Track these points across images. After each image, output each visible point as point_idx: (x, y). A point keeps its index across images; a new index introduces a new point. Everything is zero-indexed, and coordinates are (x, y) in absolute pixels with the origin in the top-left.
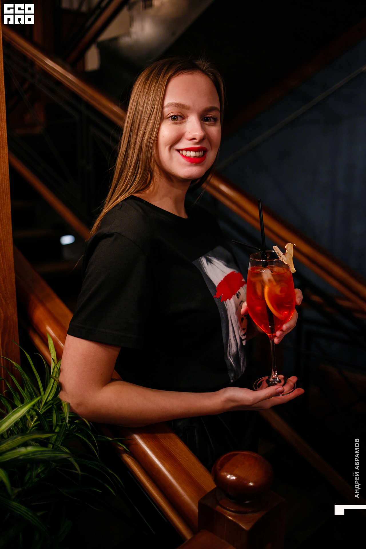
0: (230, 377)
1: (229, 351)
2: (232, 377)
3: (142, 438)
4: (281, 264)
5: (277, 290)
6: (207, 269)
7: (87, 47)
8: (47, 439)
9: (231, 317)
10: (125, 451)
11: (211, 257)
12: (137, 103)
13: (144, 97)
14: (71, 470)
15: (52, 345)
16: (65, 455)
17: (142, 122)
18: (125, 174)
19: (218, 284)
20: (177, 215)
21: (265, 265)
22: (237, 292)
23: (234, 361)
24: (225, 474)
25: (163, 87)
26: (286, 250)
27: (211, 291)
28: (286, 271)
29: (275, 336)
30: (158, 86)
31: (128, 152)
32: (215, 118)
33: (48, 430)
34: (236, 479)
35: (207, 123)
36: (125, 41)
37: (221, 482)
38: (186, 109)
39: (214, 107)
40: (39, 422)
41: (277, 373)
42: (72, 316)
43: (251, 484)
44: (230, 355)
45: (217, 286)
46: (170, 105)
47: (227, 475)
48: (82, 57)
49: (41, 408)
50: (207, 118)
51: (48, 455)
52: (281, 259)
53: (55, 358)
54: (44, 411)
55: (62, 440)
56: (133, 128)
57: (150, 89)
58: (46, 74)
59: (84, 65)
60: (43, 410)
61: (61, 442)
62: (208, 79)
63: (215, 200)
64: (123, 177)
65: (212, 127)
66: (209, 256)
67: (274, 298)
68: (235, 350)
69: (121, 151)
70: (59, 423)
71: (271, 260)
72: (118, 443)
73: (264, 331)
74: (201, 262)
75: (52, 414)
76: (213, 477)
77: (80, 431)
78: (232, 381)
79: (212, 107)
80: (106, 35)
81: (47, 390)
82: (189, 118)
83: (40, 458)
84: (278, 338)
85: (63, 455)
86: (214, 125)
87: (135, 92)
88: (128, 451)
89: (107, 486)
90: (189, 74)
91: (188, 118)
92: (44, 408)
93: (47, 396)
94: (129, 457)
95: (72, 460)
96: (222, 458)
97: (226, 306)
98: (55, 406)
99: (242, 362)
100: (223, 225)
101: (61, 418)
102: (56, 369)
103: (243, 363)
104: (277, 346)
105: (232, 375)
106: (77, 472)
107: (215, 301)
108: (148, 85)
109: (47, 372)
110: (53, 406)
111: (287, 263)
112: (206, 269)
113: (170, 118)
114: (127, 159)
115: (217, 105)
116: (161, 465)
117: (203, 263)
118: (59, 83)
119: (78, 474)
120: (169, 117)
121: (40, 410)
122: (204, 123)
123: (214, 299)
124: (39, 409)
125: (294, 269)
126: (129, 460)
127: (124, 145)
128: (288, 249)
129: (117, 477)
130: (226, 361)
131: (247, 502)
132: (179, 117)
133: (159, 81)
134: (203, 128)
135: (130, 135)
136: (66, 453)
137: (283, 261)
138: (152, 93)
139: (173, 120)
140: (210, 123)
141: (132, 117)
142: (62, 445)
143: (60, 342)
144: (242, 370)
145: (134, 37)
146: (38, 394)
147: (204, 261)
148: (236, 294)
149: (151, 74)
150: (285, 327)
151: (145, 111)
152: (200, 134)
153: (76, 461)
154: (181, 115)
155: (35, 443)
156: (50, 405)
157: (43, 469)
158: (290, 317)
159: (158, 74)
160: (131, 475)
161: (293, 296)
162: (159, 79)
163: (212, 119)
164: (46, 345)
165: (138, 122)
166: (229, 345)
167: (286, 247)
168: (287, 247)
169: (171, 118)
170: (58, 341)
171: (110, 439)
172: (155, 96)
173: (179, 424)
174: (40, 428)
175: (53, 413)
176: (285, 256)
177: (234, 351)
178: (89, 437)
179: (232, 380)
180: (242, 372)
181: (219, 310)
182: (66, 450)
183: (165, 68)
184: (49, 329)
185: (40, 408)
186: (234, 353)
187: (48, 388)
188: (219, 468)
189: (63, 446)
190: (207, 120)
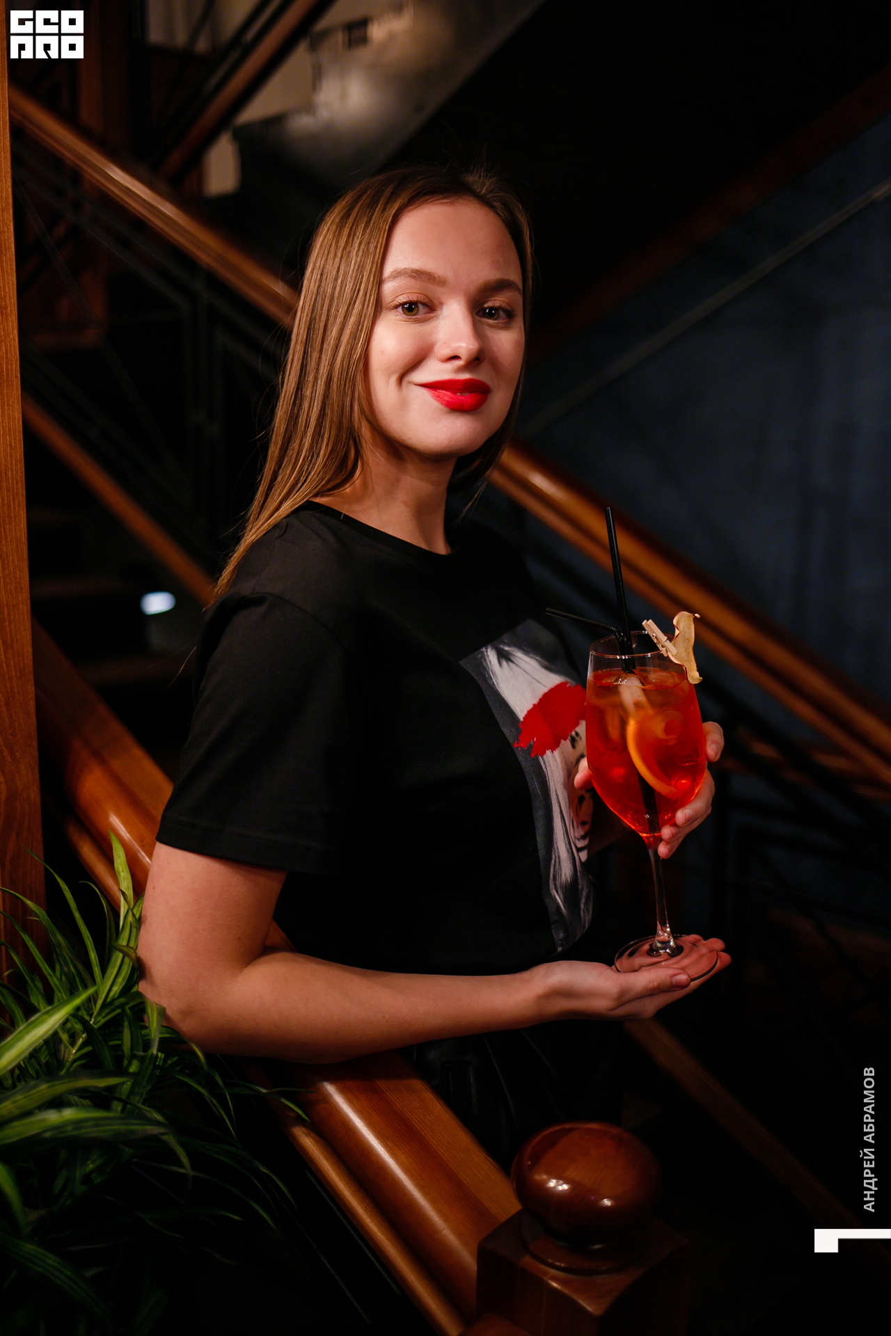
0: (556, 940)
1: (555, 877)
2: (560, 940)
3: (343, 1091)
4: (664, 662)
5: (658, 728)
6: (499, 677)
7: (209, 139)
8: (110, 1089)
9: (557, 795)
10: (300, 1121)
11: (509, 645)
12: (322, 275)
13: (337, 260)
14: (165, 1167)
15: (121, 862)
16: (154, 1128)
17: (331, 319)
18: (296, 445)
19: (525, 712)
20: (423, 546)
21: (629, 668)
22: (573, 733)
23: (565, 901)
24: (545, 1177)
25: (382, 235)
26: (676, 630)
27: (507, 731)
28: (677, 680)
29: (660, 839)
30: (371, 235)
31: (302, 391)
32: (509, 309)
33: (112, 1069)
34: (572, 1190)
35: (489, 320)
36: (302, 124)
37: (533, 1197)
38: (438, 285)
39: (507, 280)
40: (89, 1048)
41: (670, 927)
42: (172, 789)
43: (607, 1202)
44: (555, 885)
45: (522, 719)
46: (397, 274)
47: (549, 1180)
48: (195, 162)
49: (95, 1014)
50: (491, 308)
51: (113, 1127)
52: (663, 651)
53: (130, 893)
54: (103, 1021)
55: (145, 1093)
56: (313, 334)
57: (351, 238)
58: (110, 204)
59: (200, 180)
60: (99, 1018)
61: (144, 1096)
62: (492, 215)
63: (519, 511)
64: (292, 453)
65: (500, 331)
66: (505, 644)
67: (650, 748)
68: (568, 875)
69: (286, 391)
70: (139, 1051)
71: (642, 655)
72: (284, 1100)
73: (633, 828)
74: (485, 660)
75: (121, 1030)
76: (514, 1183)
77: (188, 1072)
78: (560, 949)
79: (501, 279)
80: (257, 110)
81: (109, 971)
82: (445, 307)
83: (91, 1135)
84: (668, 842)
85: (149, 1127)
86: (506, 327)
87: (317, 250)
88: (307, 1118)
89: (256, 1206)
90: (446, 203)
91: (442, 308)
92: (103, 1015)
93: (109, 984)
94: (307, 1135)
95: (170, 1139)
96: (538, 1138)
97: (543, 767)
98: (128, 1011)
99: (583, 901)
100: (538, 571)
101: (144, 1041)
102: (130, 918)
103: (586, 903)
104: (665, 863)
105: (561, 935)
106: (183, 1171)
107: (518, 756)
108: (346, 231)
109: (110, 925)
110: (123, 1010)
111: (678, 660)
112: (497, 678)
113: (400, 309)
114: (298, 411)
115: (514, 276)
116: (387, 1155)
117: (490, 662)
118: (139, 224)
119: (185, 1175)
120: (396, 307)
121: (93, 1020)
122: (481, 321)
123: (515, 751)
124: (91, 1016)
125: (697, 674)
126: (309, 1143)
127: (292, 375)
128: (681, 626)
129: (279, 1183)
130: (547, 901)
131: (597, 1247)
132: (420, 305)
133: (372, 222)
134: (478, 332)
135: (305, 353)
136: (157, 1123)
137: (668, 657)
138: (356, 249)
139: (406, 312)
140: (496, 322)
141: (311, 307)
142: (146, 1104)
143: (143, 854)
144: (583, 922)
145: (324, 114)
146: (89, 981)
147: (491, 656)
148: (569, 738)
149: (357, 203)
150: (681, 815)
151: (339, 294)
152: (471, 347)
153: (182, 1144)
154: (425, 301)
155: (82, 1100)
156: (118, 1007)
157: (99, 1162)
158: (694, 790)
159: (372, 205)
160: (312, 1179)
161: (699, 741)
162: (373, 215)
163: (501, 313)
164: (109, 859)
165: (324, 318)
166: (553, 862)
167: (675, 622)
168: (678, 622)
169: (403, 308)
170: (139, 851)
171: (264, 1091)
172: (362, 255)
173: (433, 1055)
174: (91, 1063)
175: (123, 1029)
176: (674, 645)
177: (565, 875)
178: (211, 1085)
179: (561, 945)
180: (584, 926)
181: (527, 777)
182: (156, 1116)
183: (389, 190)
184: (115, 821)
185: (93, 1013)
186: (567, 880)
187: (111, 965)
188: (529, 1163)
189: (149, 1106)
190: (490, 315)
